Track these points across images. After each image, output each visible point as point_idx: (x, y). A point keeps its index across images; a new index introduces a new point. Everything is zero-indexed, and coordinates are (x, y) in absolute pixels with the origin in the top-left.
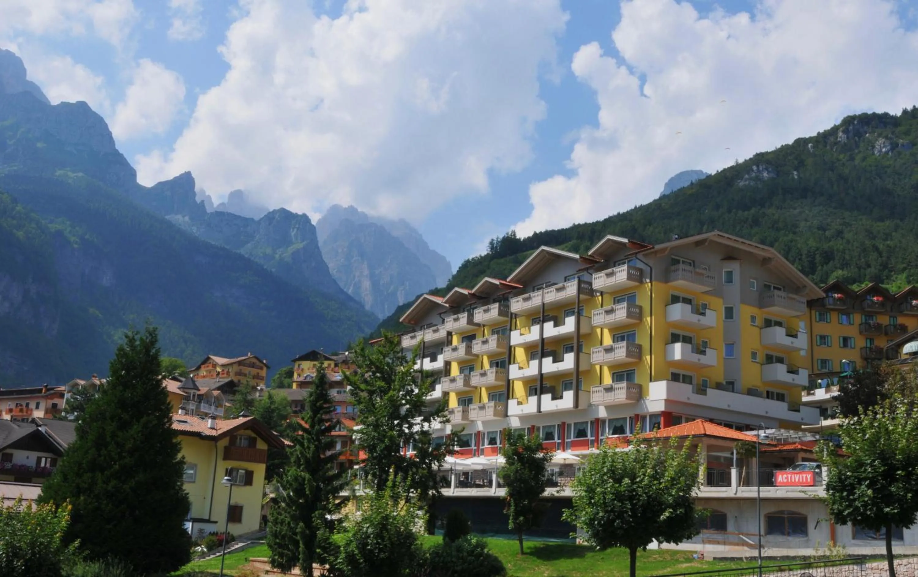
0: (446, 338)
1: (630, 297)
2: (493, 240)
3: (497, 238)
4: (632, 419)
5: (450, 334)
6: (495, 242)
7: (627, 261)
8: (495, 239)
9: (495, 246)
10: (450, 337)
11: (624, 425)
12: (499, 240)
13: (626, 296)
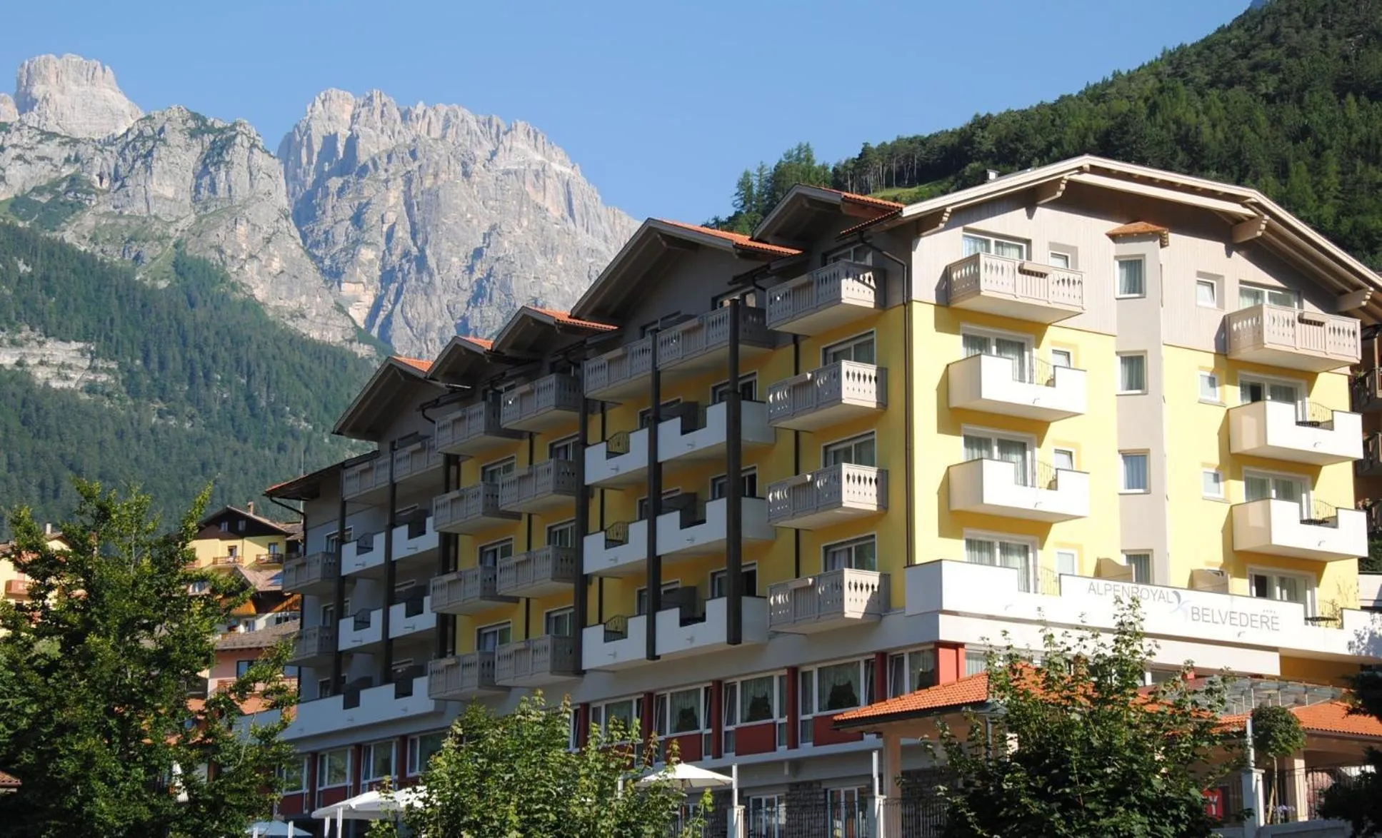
0: (441, 475)
1: (859, 345)
2: (747, 175)
3: (761, 170)
4: (873, 664)
5: (452, 461)
6: (755, 181)
7: (852, 249)
8: (754, 171)
9: (755, 190)
10: (453, 469)
11: (853, 682)
12: (766, 173)
13: (852, 344)
